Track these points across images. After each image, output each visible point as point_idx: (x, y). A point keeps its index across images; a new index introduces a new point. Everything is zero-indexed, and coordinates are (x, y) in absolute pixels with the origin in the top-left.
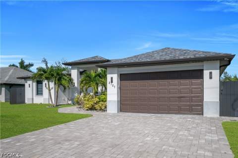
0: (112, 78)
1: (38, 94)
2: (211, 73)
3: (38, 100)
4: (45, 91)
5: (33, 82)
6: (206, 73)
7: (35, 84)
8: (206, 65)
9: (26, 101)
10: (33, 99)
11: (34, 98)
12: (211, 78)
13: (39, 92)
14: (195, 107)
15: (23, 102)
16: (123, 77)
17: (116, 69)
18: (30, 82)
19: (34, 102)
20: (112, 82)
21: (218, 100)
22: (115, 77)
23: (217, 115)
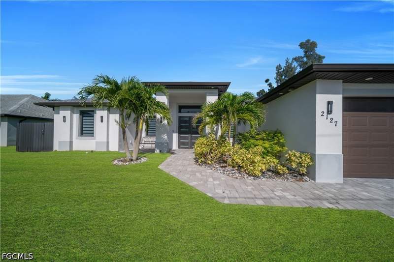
10: (71, 143)
11: (74, 140)
19: (74, 149)
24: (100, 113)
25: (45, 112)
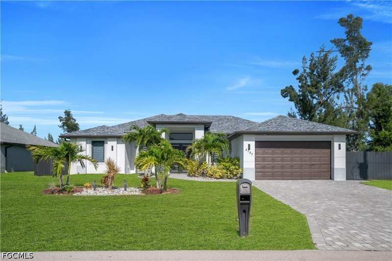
2: (340, 145)
21: (345, 167)
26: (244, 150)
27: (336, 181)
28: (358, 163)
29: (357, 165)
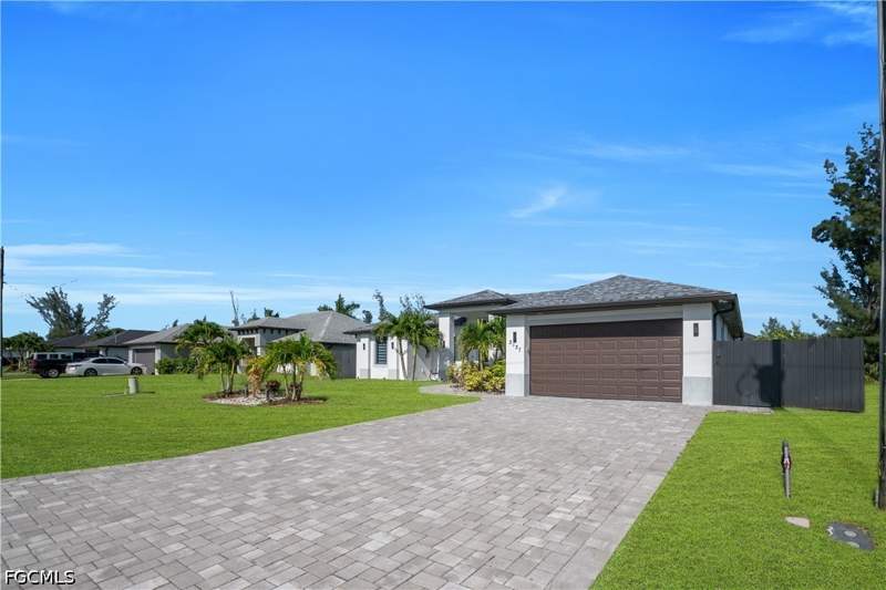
0: (515, 334)
1: (377, 362)
2: (696, 326)
3: (379, 373)
4: (392, 355)
5: (370, 340)
6: (688, 326)
7: (373, 343)
8: (686, 310)
9: (358, 375)
12: (696, 334)
13: (381, 358)
14: (667, 387)
15: (352, 375)
16: (535, 333)
17: (522, 318)
18: (365, 340)
20: (515, 341)
22: (521, 331)
23: (708, 402)
24: (393, 340)
25: (350, 339)
26: (508, 342)
27: (687, 406)
28: (755, 366)
29: (754, 372)
